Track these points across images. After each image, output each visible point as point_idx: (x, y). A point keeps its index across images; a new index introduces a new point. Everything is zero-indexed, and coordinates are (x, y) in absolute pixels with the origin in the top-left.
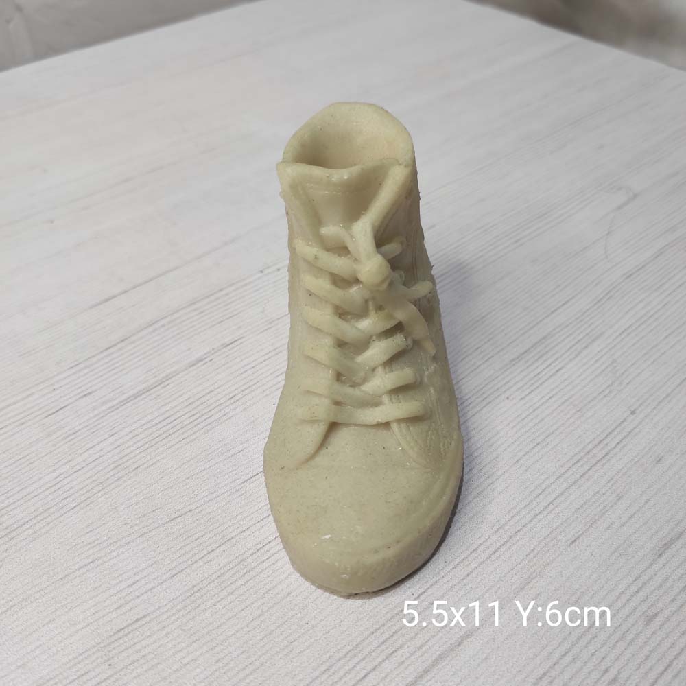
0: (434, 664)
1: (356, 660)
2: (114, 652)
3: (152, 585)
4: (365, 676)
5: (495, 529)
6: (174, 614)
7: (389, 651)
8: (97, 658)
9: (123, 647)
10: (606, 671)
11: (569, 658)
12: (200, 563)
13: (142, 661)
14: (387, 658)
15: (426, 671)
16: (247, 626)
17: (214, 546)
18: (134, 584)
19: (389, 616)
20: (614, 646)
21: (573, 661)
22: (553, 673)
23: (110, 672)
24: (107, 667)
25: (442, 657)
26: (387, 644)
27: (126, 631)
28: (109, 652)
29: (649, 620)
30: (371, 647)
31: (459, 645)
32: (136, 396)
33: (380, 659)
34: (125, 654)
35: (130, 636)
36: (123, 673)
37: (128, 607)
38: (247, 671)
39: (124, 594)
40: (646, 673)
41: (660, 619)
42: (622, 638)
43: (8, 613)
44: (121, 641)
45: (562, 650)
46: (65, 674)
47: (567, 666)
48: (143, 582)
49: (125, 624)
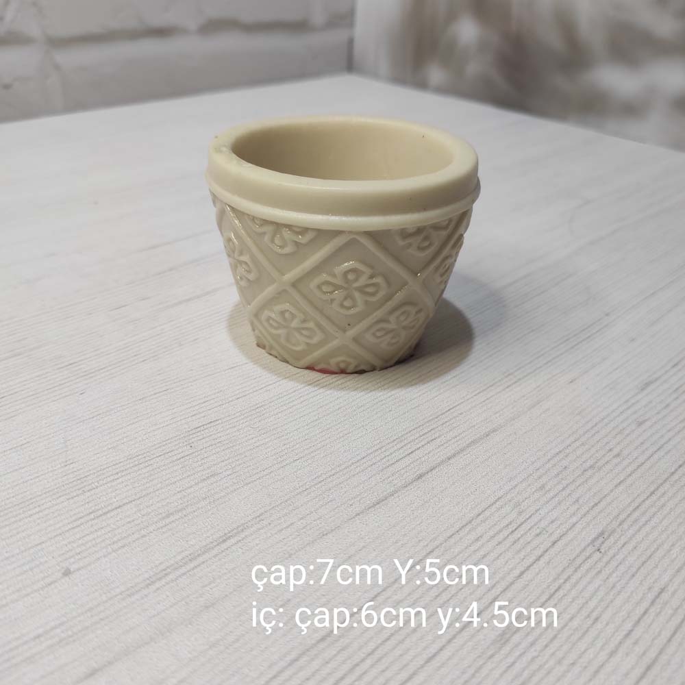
0: (469, 446)
1: (403, 444)
2: (193, 440)
3: (221, 403)
4: (412, 452)
5: (506, 375)
6: (242, 419)
7: (430, 439)
8: (179, 443)
9: (201, 437)
10: (611, 450)
11: (578, 444)
12: (261, 391)
13: (219, 445)
14: (428, 443)
15: (462, 450)
16: (307, 425)
17: (271, 383)
18: (204, 402)
19: (426, 420)
20: (615, 437)
21: (583, 444)
22: (567, 451)
23: (191, 451)
24: (188, 447)
25: (474, 442)
26: (428, 435)
27: (202, 428)
28: (189, 440)
29: (640, 424)
30: (413, 437)
31: (487, 435)
32: (188, 300)
33: (423, 443)
34: (204, 441)
35: (207, 431)
36: (203, 451)
37: (203, 415)
38: (311, 450)
39: (197, 408)
40: (644, 452)
41: (648, 424)
42: (620, 432)
43: (95, 418)
44: (199, 434)
45: (572, 439)
46: (152, 452)
47: (578, 447)
48: (212, 401)
49: (200, 424)
